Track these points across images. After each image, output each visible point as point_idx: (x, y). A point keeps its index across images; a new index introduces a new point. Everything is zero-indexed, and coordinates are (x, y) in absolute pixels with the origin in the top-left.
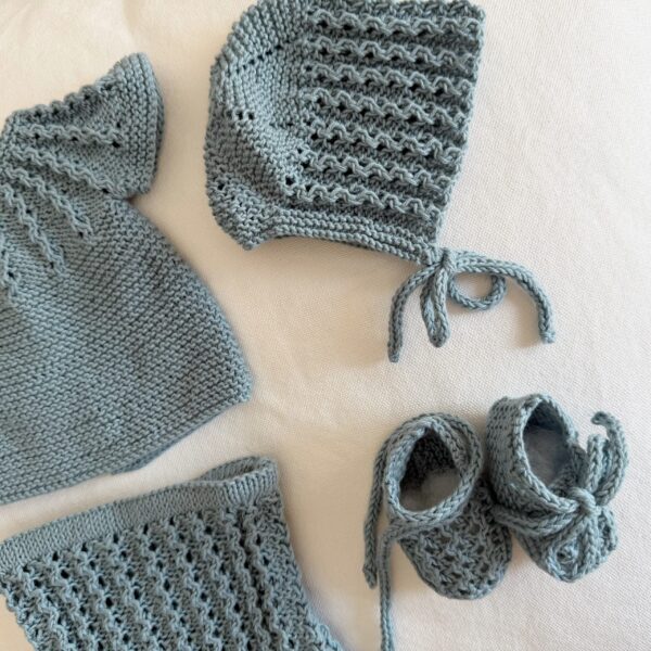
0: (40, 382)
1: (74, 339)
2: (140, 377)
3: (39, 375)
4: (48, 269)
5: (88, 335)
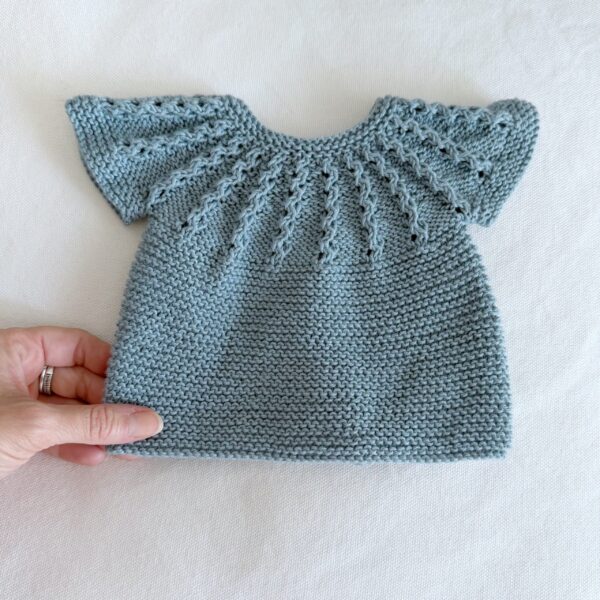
0: (310, 348)
1: (359, 326)
2: (404, 388)
3: (313, 341)
4: (364, 255)
5: (373, 328)
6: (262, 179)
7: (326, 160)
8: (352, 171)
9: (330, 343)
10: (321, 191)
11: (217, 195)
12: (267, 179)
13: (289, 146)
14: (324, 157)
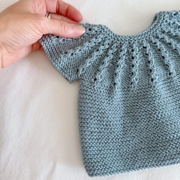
4: (168, 75)
6: (121, 55)
7: (144, 42)
8: (155, 43)
9: (166, 114)
10: (145, 54)
11: (105, 65)
12: (123, 55)
13: (127, 40)
14: (142, 41)
